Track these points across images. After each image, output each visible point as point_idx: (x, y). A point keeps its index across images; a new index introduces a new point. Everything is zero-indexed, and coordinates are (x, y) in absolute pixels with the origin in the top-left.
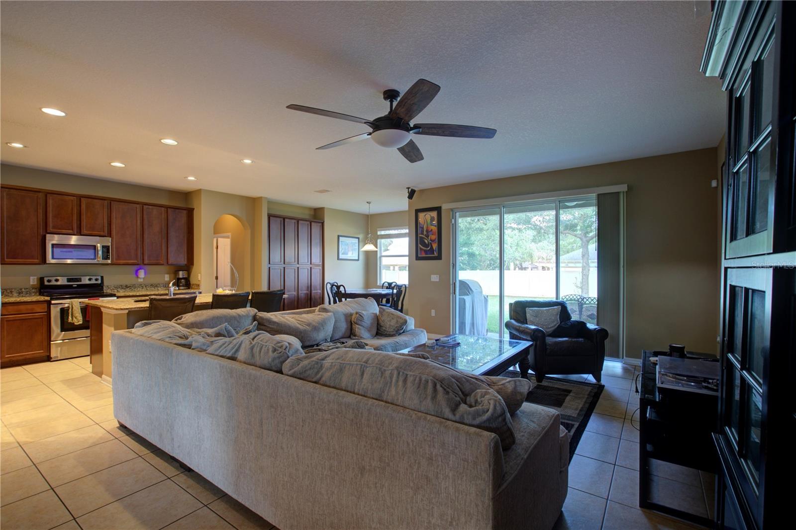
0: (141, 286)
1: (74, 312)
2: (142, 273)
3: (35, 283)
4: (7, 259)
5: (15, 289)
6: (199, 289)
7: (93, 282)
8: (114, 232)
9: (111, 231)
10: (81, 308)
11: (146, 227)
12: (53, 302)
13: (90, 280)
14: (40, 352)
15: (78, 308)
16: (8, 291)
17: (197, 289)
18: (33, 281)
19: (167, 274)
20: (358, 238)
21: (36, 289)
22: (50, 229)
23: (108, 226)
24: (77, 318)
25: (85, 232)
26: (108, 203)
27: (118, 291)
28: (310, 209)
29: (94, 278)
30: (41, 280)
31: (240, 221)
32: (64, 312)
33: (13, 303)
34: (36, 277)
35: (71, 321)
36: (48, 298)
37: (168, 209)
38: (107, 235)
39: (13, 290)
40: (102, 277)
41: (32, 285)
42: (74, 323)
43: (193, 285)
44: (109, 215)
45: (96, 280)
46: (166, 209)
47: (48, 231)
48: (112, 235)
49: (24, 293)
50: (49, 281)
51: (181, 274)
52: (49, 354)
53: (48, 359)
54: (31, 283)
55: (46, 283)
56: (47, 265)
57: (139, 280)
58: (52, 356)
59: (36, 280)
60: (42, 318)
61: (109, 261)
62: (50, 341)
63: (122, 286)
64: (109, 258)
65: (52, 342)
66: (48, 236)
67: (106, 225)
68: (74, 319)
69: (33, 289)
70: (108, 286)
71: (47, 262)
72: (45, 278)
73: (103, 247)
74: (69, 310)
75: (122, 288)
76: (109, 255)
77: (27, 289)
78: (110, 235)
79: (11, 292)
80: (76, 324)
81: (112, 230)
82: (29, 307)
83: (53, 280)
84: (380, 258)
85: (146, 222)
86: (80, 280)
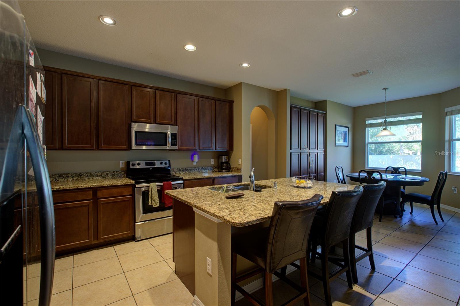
0: (195, 168)
1: (153, 195)
2: (196, 158)
3: (124, 167)
4: (103, 145)
5: (110, 172)
6: (240, 172)
7: (163, 166)
8: (179, 121)
9: (177, 121)
10: (157, 191)
11: (201, 116)
12: (137, 186)
13: (161, 163)
14: (127, 233)
15: (156, 192)
16: (105, 174)
17: (238, 172)
18: (122, 164)
19: (213, 158)
20: (348, 127)
21: (124, 171)
22: (134, 118)
23: (175, 116)
24: (155, 202)
25: (159, 121)
26: (175, 95)
27: (180, 173)
28: (312, 102)
29: (164, 162)
30: (128, 163)
31: (265, 112)
32: (146, 195)
33: (107, 187)
34: (124, 161)
35: (151, 204)
36: (133, 182)
37: (216, 101)
38: (174, 124)
39: (108, 173)
40: (169, 161)
41: (122, 168)
42: (152, 206)
43: (233, 168)
44: (176, 106)
45: (166, 164)
46: (214, 102)
47: (133, 120)
48: (177, 123)
49: (116, 175)
50: (133, 165)
51: (224, 159)
52: (134, 234)
53: (133, 239)
54: (121, 167)
55: (131, 167)
56: (132, 151)
57: (195, 164)
58: (136, 236)
59: (124, 164)
60: (128, 201)
61: (176, 147)
62: (135, 222)
63: (182, 169)
64: (176, 144)
65: (136, 224)
66: (133, 123)
67: (173, 115)
68: (153, 202)
69: (122, 171)
70: (173, 169)
71: (132, 148)
72: (130, 162)
73: (172, 134)
74: (148, 192)
75: (183, 171)
76: (176, 142)
77: (118, 171)
78: (176, 124)
79: (107, 174)
80: (154, 206)
81: (177, 119)
82: (119, 190)
83: (136, 164)
84: (367, 144)
85: (201, 113)
86: (154, 164)
